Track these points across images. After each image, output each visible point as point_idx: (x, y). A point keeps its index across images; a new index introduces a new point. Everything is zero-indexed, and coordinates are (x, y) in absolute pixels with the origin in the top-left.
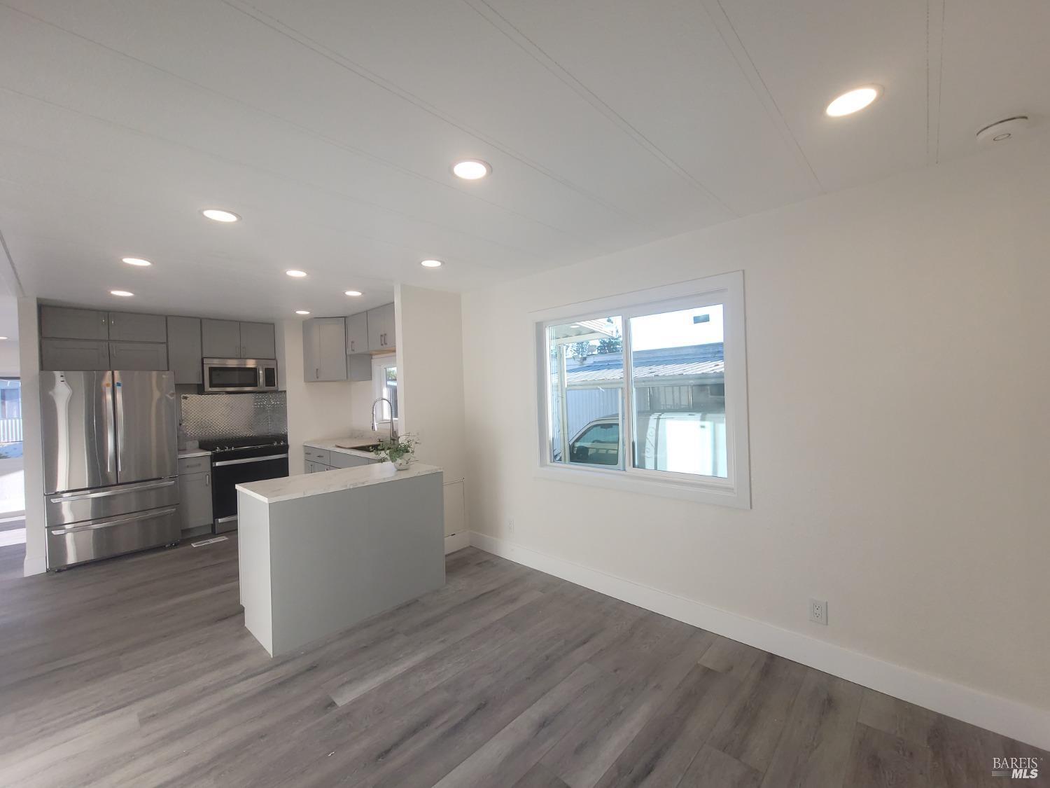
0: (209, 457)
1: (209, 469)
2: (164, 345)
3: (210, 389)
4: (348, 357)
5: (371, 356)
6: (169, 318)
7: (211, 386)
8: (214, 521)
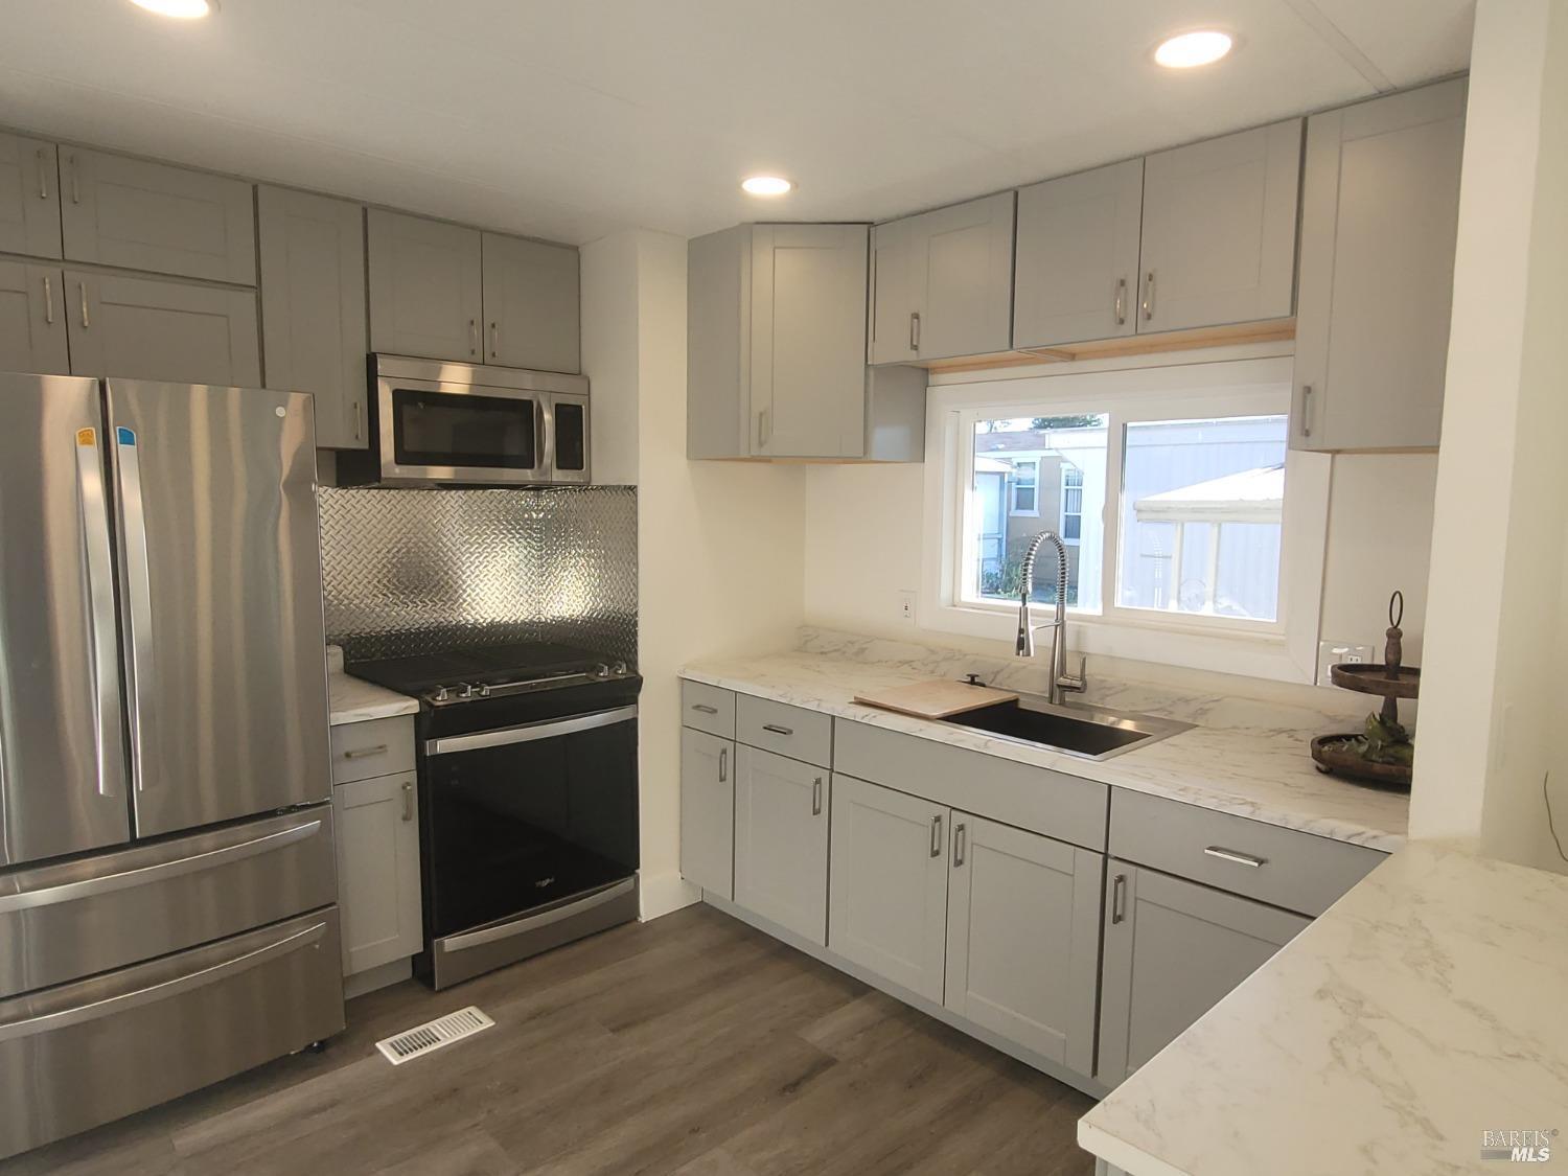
0: (411, 722)
1: (410, 762)
2: (250, 297)
3: (400, 471)
4: (872, 373)
5: (924, 373)
6: (262, 190)
7: (402, 458)
8: (427, 943)
